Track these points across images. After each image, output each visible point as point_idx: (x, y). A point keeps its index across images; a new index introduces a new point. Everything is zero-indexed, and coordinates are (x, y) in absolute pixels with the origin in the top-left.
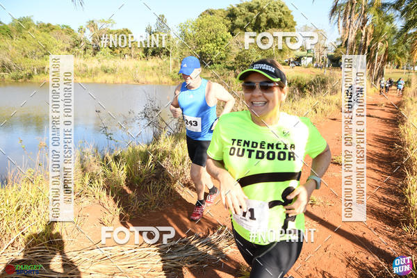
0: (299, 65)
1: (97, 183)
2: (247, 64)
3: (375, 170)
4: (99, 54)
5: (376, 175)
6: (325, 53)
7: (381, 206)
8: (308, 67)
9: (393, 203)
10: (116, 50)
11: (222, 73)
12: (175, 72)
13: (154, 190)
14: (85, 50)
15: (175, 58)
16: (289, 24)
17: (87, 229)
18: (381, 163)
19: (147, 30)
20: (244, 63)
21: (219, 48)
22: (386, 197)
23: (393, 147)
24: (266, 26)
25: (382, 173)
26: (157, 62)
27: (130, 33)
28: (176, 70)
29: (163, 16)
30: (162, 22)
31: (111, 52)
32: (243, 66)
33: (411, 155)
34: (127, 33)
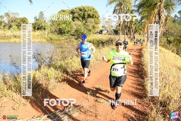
0: (101, 34)
1: (11, 90)
2: (80, 34)
3: (133, 76)
4: (11, 29)
5: (133, 78)
6: (112, 29)
7: (136, 91)
8: (105, 34)
9: (140, 89)
10: (20, 27)
11: (69, 37)
12: (48, 37)
13: (39, 91)
14: (4, 27)
15: (48, 31)
16: (97, 16)
19: (34, 18)
20: (78, 33)
21: (67, 26)
22: (138, 87)
23: (139, 67)
24: (87, 17)
26: (40, 33)
27: (27, 19)
28: (48, 36)
29: (42, 12)
30: (42, 14)
31: (18, 28)
32: (78, 34)
33: (146, 69)
34: (25, 19)
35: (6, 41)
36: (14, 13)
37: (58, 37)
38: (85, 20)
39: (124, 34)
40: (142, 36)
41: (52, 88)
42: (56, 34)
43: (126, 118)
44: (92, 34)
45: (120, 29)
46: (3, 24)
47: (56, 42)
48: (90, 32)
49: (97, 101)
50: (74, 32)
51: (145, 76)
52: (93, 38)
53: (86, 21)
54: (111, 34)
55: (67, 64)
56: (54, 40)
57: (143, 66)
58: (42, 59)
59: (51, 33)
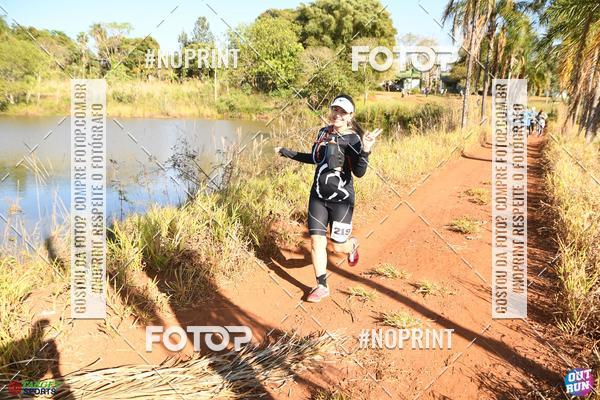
2: (326, 90)
4: (109, 74)
6: (437, 73)
8: (413, 92)
9: (541, 288)
10: (135, 69)
11: (290, 103)
13: (185, 277)
15: (221, 80)
16: (387, 31)
19: (180, 39)
20: (322, 88)
22: (532, 279)
24: (353, 34)
26: (196, 86)
27: (156, 44)
28: (223, 97)
29: (204, 19)
30: (203, 27)
31: (127, 72)
33: (565, 217)
34: (151, 44)
36: (119, 24)
37: (256, 102)
38: (343, 43)
39: (481, 93)
40: (548, 99)
41: (228, 267)
42: (249, 91)
43: (489, 392)
44: (367, 92)
45: (469, 75)
46: (85, 60)
47: (246, 116)
48: (360, 86)
49: (382, 320)
50: (306, 83)
52: (369, 104)
53: (347, 47)
54: (433, 92)
55: (282, 189)
56: (239, 110)
57: (551, 203)
58: (201, 171)
59: (233, 88)
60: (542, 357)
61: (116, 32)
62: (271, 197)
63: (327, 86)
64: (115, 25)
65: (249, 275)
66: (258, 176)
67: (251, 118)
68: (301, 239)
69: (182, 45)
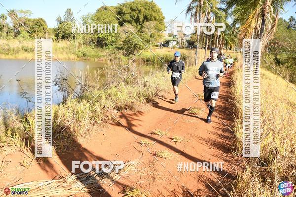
0: (167, 47)
4: (19, 37)
5: (217, 120)
6: (185, 38)
7: (220, 140)
9: (227, 138)
10: (34, 34)
11: (114, 52)
12: (79, 51)
13: (63, 138)
14: (7, 33)
15: (79, 41)
16: (160, 18)
17: (10, 171)
18: (220, 112)
19: (57, 20)
20: (129, 45)
22: (223, 134)
23: (227, 101)
24: (143, 21)
25: (221, 118)
26: (66, 44)
27: (45, 22)
28: (80, 49)
29: (70, 10)
30: (69, 14)
31: (29, 36)
32: (129, 47)
33: (238, 106)
34: (42, 22)
35: (10, 56)
36: (24, 11)
37: (97, 52)
38: (139, 24)
39: (205, 48)
40: (235, 51)
41: (84, 133)
42: (93, 47)
45: (199, 40)
46: (6, 29)
47: (92, 59)
48: (148, 44)
49: (155, 154)
50: (122, 43)
51: (236, 116)
52: (153, 53)
53: (141, 26)
54: (183, 48)
55: (109, 95)
56: (88, 56)
57: (233, 100)
58: (69, 87)
59: (85, 45)
60: (225, 167)
61: (23, 15)
62: (104, 99)
63: (132, 45)
64: (22, 12)
65: (94, 136)
66: (98, 89)
67: (95, 60)
68: (119, 119)
69: (59, 23)
